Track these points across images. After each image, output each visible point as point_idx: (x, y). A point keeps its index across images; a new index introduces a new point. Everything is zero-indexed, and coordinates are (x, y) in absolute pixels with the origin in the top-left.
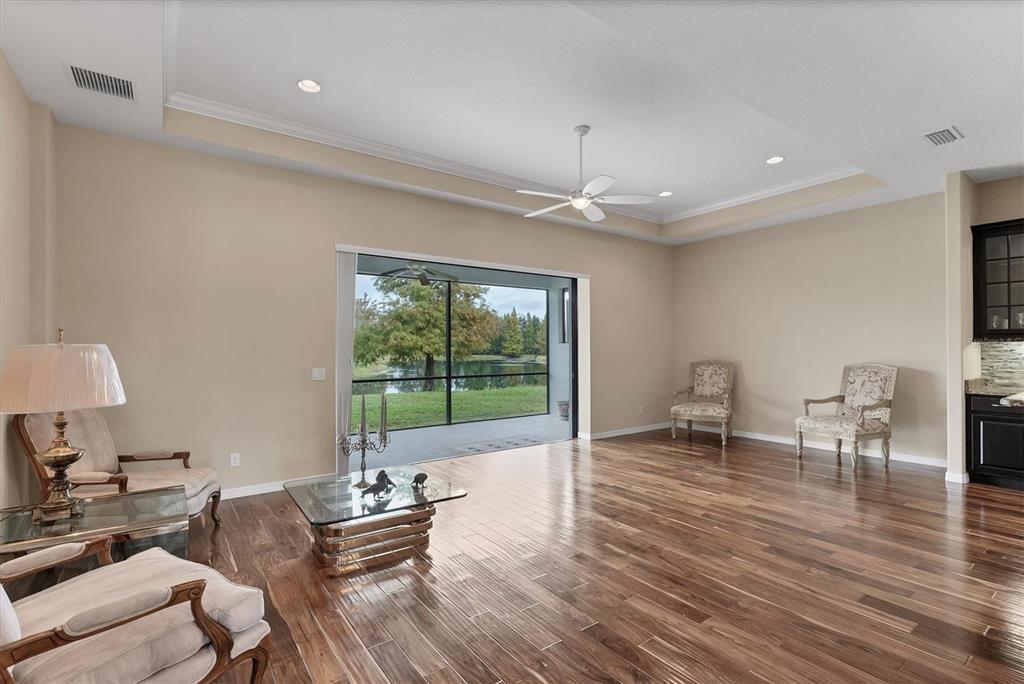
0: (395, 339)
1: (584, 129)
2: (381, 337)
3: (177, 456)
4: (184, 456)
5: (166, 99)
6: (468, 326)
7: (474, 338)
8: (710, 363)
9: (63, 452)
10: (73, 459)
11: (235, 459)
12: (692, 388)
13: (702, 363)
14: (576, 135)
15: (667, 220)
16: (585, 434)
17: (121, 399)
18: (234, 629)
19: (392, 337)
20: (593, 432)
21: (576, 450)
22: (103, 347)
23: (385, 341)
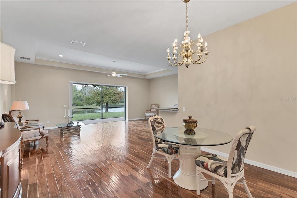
0: (96, 99)
1: (114, 61)
2: (93, 98)
3: (36, 120)
4: (38, 120)
5: (35, 57)
6: (116, 95)
7: (117, 99)
8: (154, 104)
9: (20, 116)
10: (22, 117)
11: (48, 122)
12: (151, 110)
13: (153, 104)
14: (113, 62)
15: (145, 74)
16: (127, 119)
17: (29, 109)
18: (44, 134)
19: (95, 98)
20: (128, 119)
21: (125, 123)
22: (26, 101)
23: (94, 99)
